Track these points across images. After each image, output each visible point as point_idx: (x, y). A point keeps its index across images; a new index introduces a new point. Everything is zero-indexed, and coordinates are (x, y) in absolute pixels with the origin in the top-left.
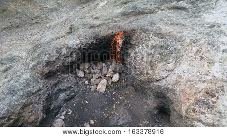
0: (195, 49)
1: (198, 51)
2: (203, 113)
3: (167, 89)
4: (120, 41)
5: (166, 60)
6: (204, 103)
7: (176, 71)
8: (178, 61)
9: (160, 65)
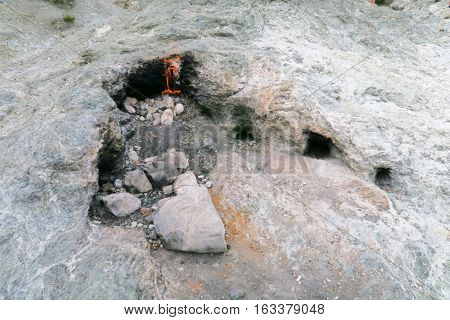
0: (260, 64)
1: (263, 66)
2: (283, 103)
3: (246, 100)
4: (176, 65)
5: (238, 74)
6: (283, 97)
7: (250, 82)
8: (249, 74)
9: (234, 78)
